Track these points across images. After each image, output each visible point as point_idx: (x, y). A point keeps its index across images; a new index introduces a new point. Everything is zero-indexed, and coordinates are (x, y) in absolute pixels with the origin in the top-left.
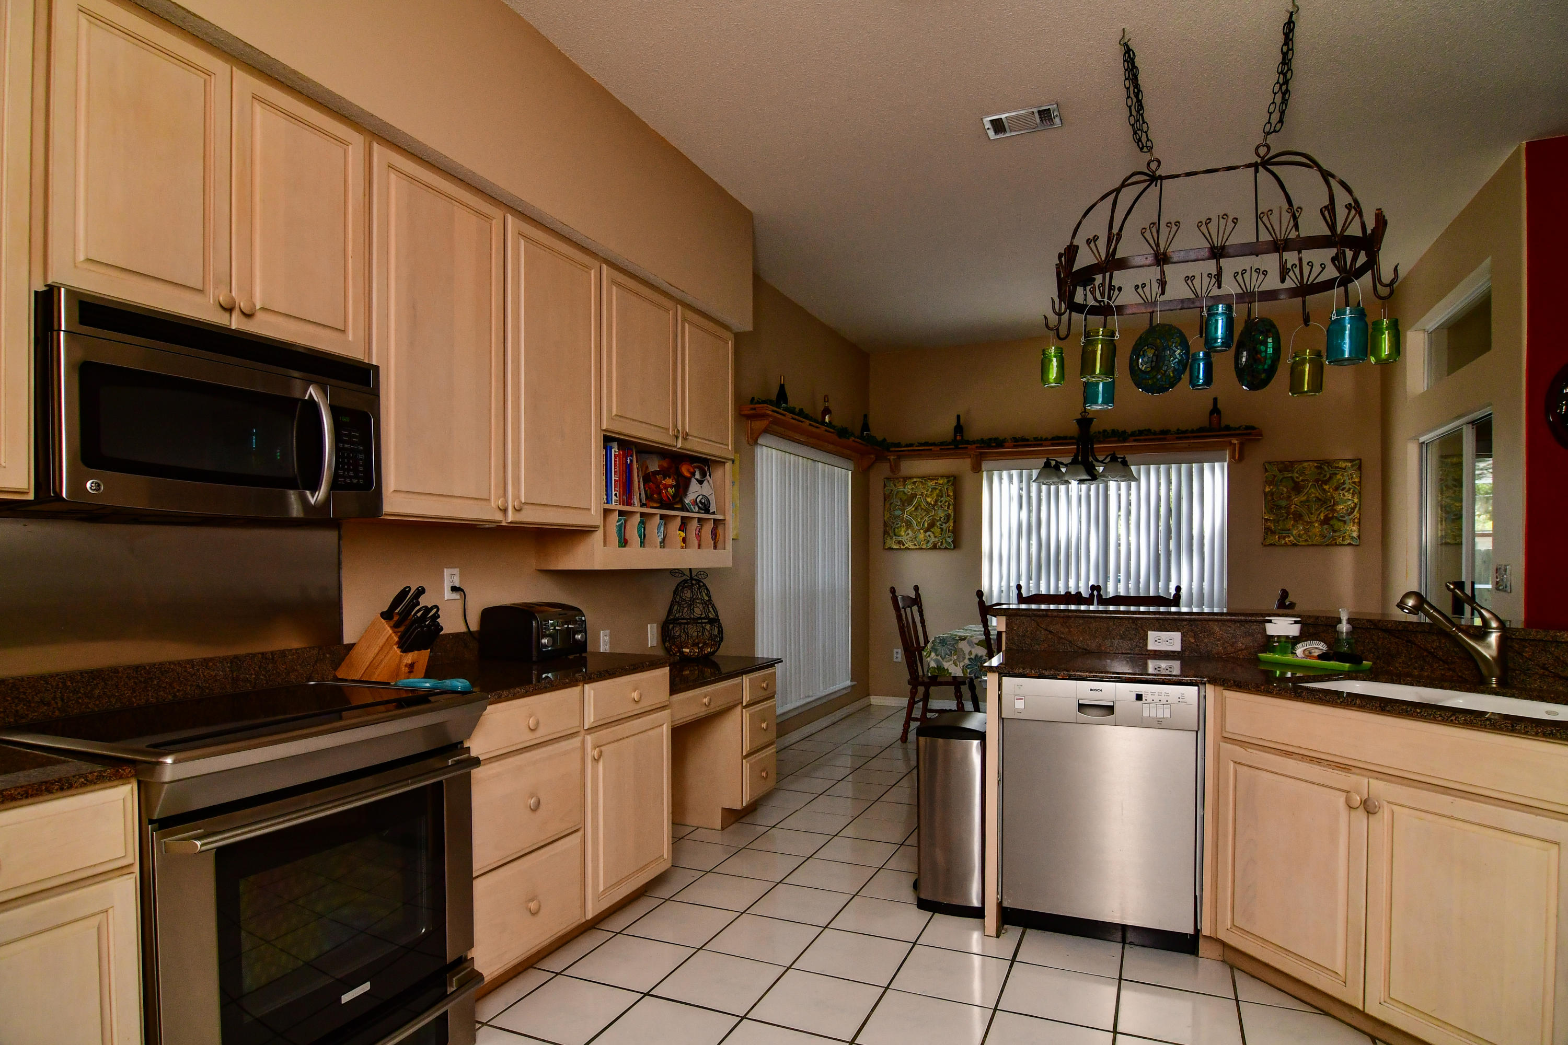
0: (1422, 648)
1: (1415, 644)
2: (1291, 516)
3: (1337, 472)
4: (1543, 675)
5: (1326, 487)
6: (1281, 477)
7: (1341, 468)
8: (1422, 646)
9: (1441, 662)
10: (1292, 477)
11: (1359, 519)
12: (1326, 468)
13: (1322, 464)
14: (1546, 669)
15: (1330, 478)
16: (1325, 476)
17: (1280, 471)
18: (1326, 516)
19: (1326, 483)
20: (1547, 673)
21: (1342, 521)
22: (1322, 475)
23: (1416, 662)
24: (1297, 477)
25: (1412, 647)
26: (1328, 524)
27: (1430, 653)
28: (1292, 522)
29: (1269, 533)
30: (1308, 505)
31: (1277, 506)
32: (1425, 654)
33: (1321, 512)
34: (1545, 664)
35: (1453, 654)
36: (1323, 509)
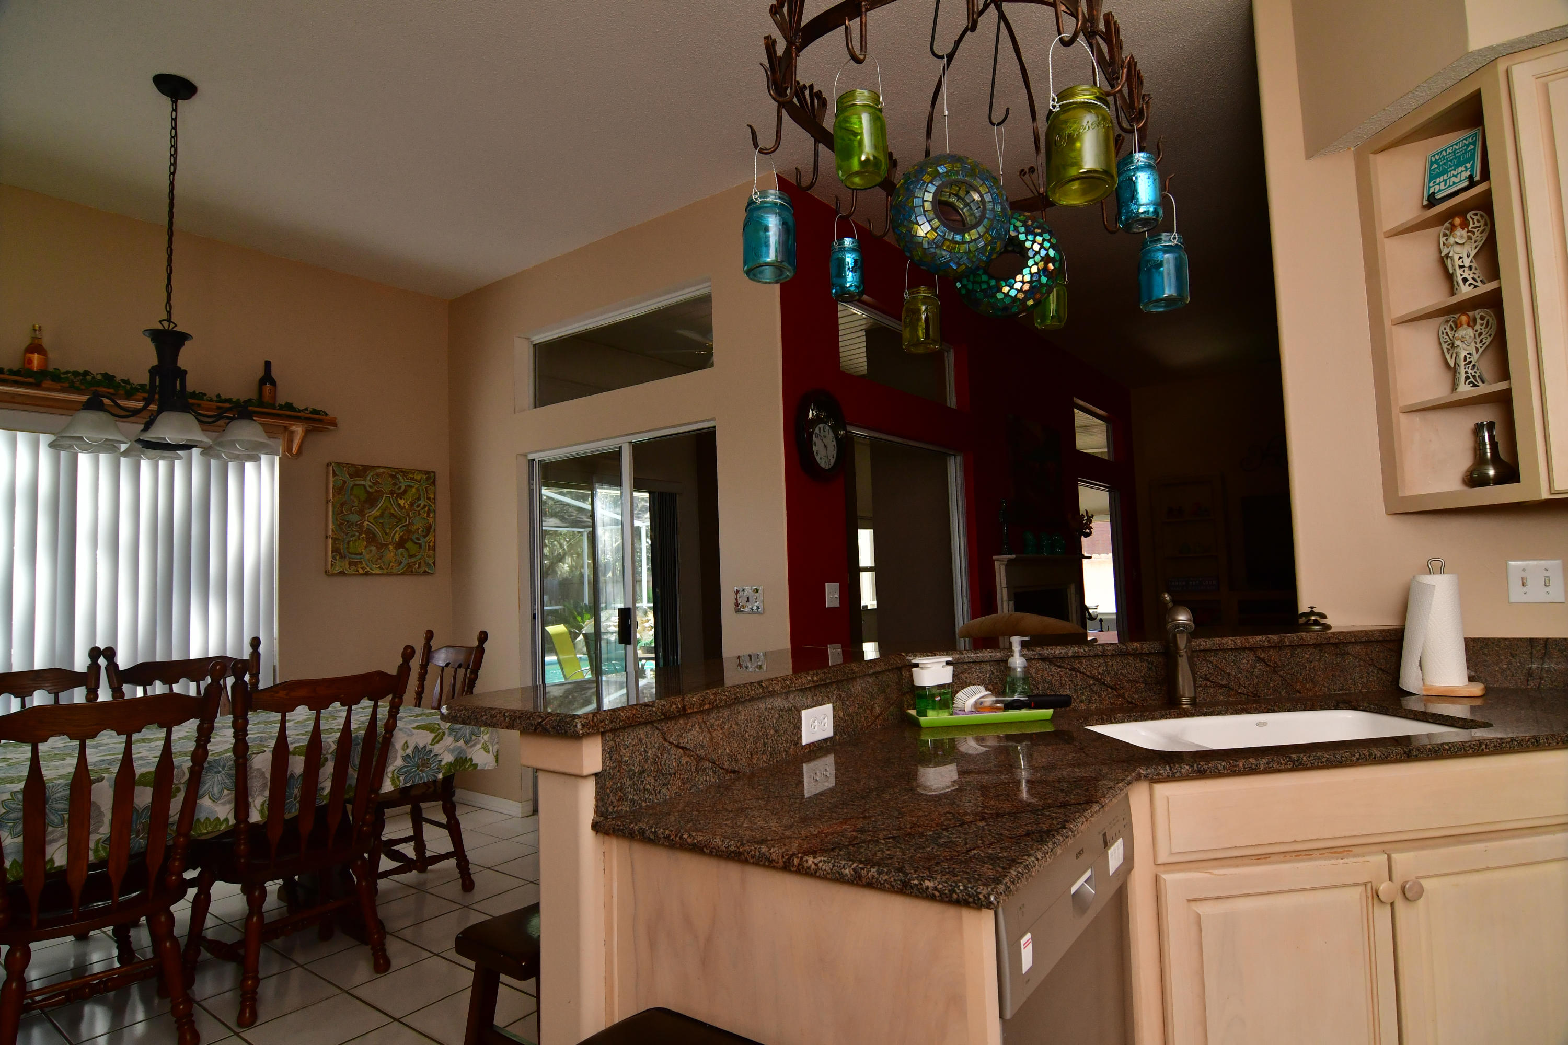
0: (1087, 675)
1: (1080, 672)
2: (364, 535)
3: (412, 484)
4: (1206, 686)
5: (401, 502)
6: (352, 483)
7: (416, 480)
8: (1088, 673)
9: (1109, 690)
10: (364, 486)
11: (434, 542)
12: (400, 477)
13: (397, 473)
14: (1208, 680)
15: (405, 491)
16: (400, 488)
17: (351, 476)
18: (401, 537)
19: (400, 496)
20: (1209, 683)
21: (416, 543)
22: (397, 487)
23: (1083, 694)
24: (370, 487)
25: (1077, 676)
26: (404, 547)
27: (1097, 680)
28: (365, 543)
29: (338, 558)
30: (382, 523)
31: (348, 522)
32: (1092, 682)
33: (396, 532)
34: (1206, 675)
35: (1121, 677)
36: (398, 528)
